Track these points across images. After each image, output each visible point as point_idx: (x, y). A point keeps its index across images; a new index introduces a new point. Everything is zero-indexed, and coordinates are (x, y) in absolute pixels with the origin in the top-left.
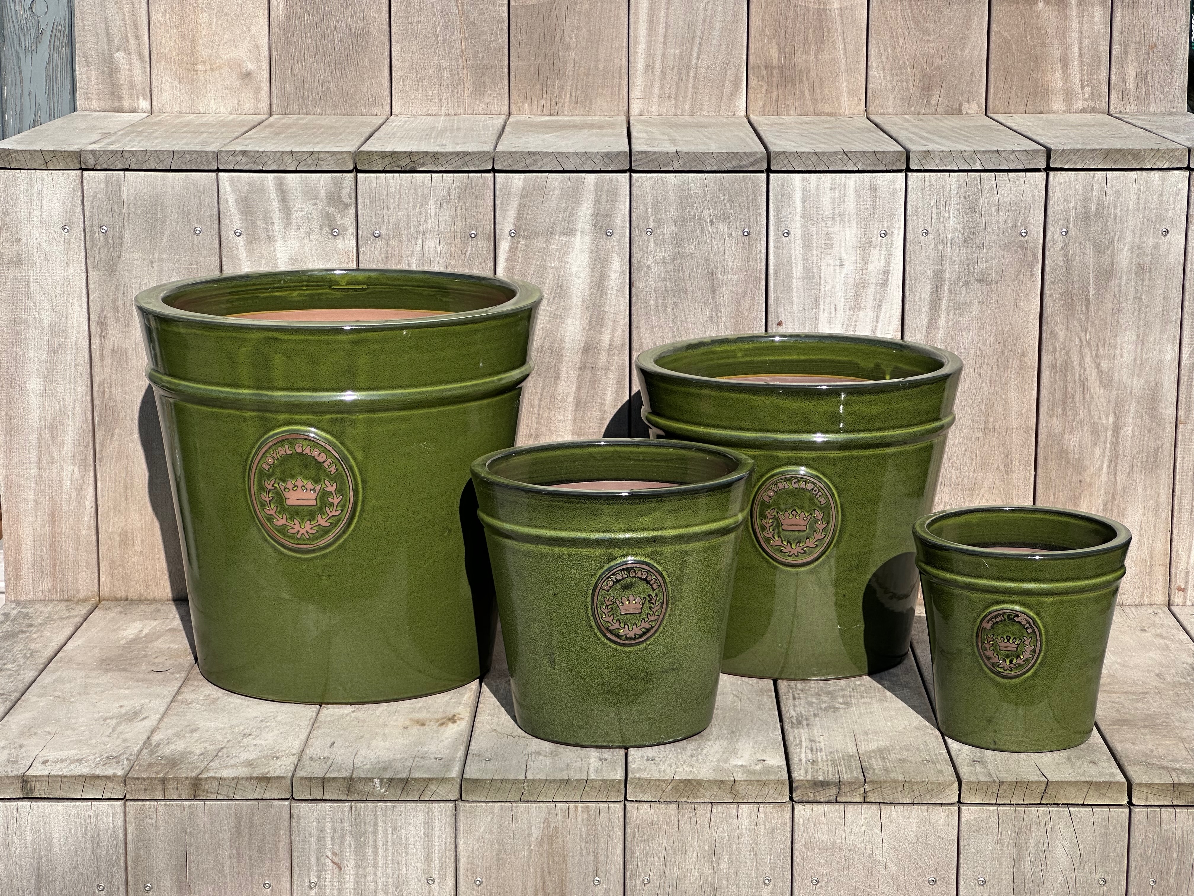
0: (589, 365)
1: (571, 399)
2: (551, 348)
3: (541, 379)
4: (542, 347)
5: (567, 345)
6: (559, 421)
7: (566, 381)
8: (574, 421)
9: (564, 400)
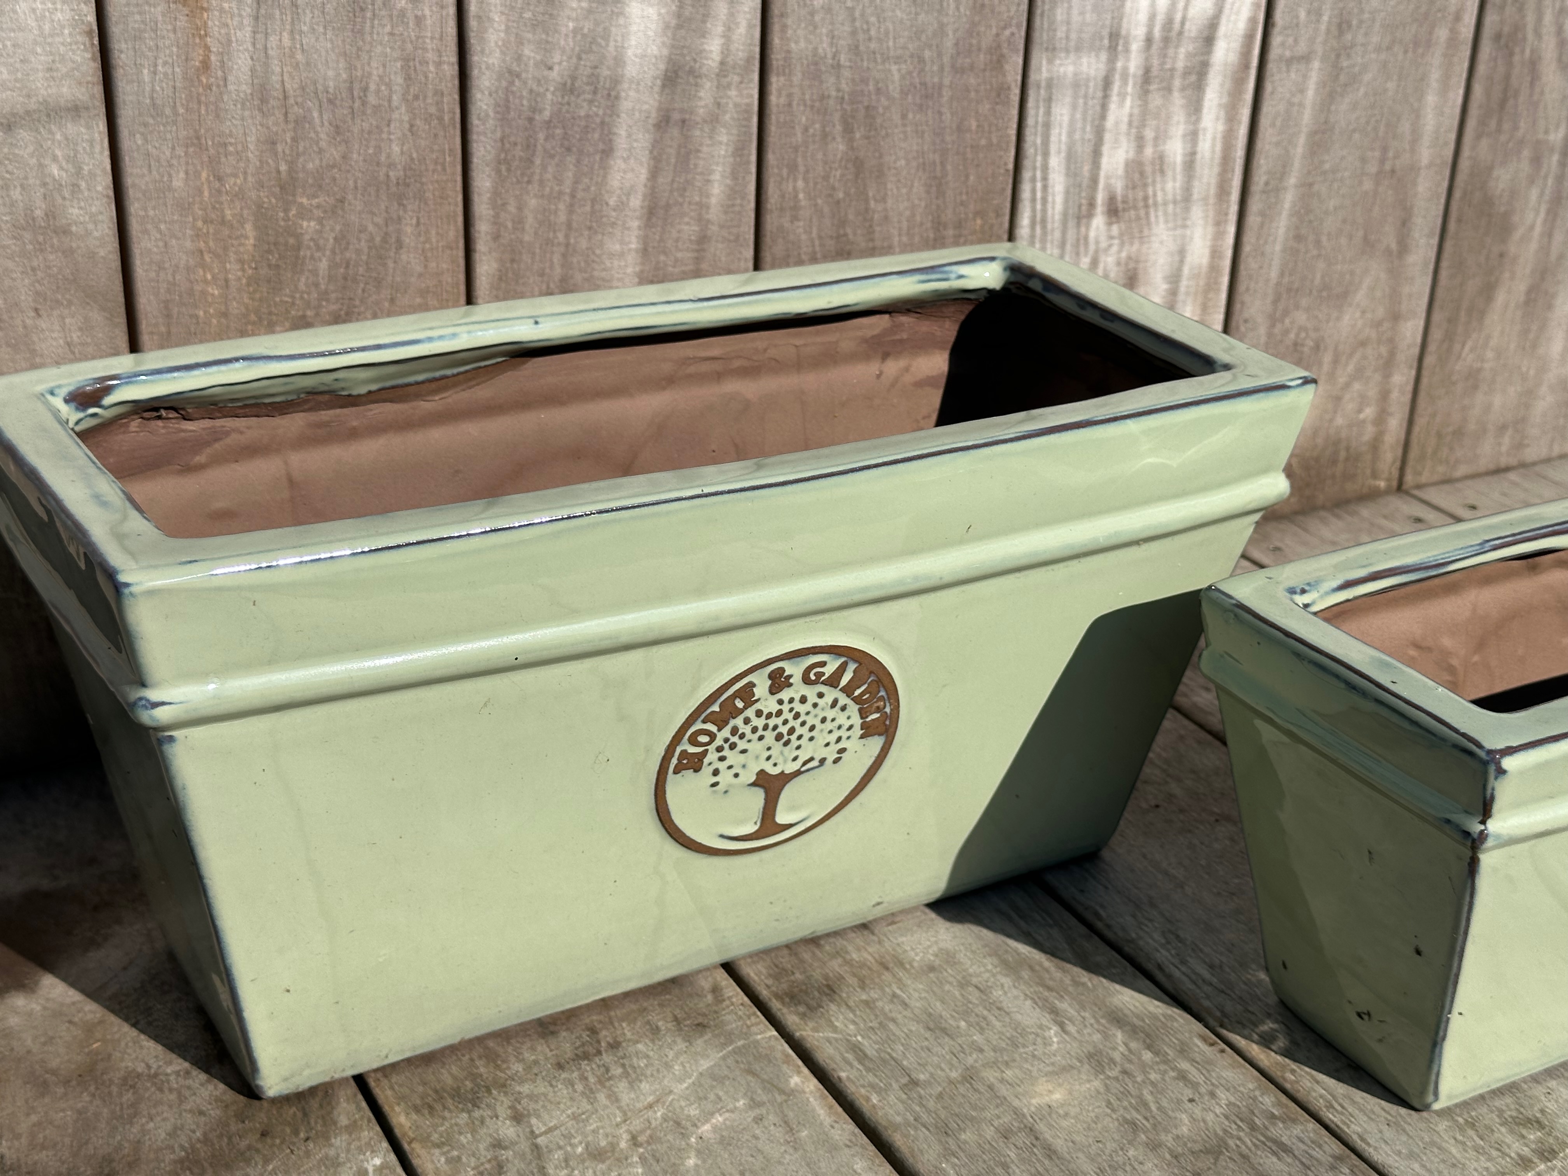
0: (676, 116)
1: (636, 202)
2: (594, 79)
3: (571, 159)
4: (574, 78)
5: (631, 70)
6: (611, 255)
7: (626, 160)
8: (644, 251)
9: (622, 206)
